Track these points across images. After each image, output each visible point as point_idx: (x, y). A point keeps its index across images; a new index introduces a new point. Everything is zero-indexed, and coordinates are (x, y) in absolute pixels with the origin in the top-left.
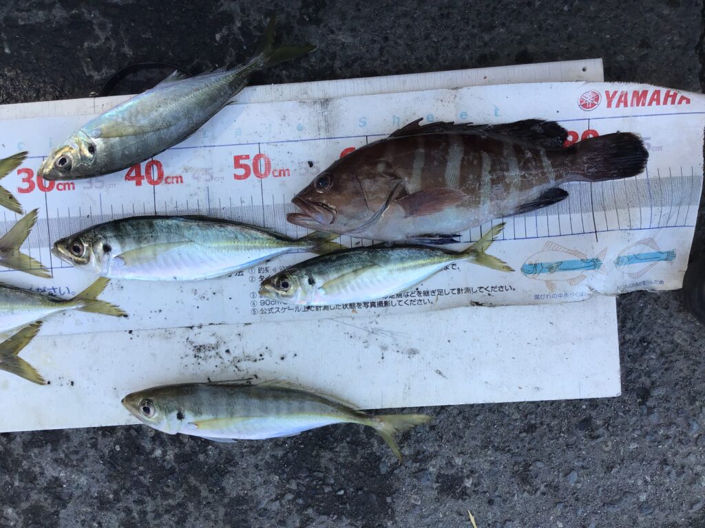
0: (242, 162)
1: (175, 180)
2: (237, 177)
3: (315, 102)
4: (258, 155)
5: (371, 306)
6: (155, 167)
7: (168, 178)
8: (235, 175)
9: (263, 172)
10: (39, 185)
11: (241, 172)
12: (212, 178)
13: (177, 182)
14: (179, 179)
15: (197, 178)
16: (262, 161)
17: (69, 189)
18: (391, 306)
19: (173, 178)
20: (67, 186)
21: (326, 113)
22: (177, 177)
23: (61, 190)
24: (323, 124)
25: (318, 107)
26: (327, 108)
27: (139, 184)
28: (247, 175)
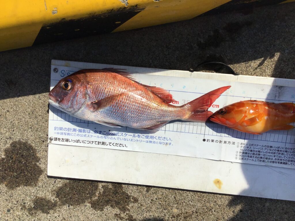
1: (216, 106)
5: (280, 164)
13: (217, 107)
14: (218, 106)
17: (177, 103)
18: (288, 165)
19: (215, 105)
21: (280, 91)
22: (217, 105)
23: (174, 104)
24: (277, 95)
25: (277, 88)
26: (281, 89)
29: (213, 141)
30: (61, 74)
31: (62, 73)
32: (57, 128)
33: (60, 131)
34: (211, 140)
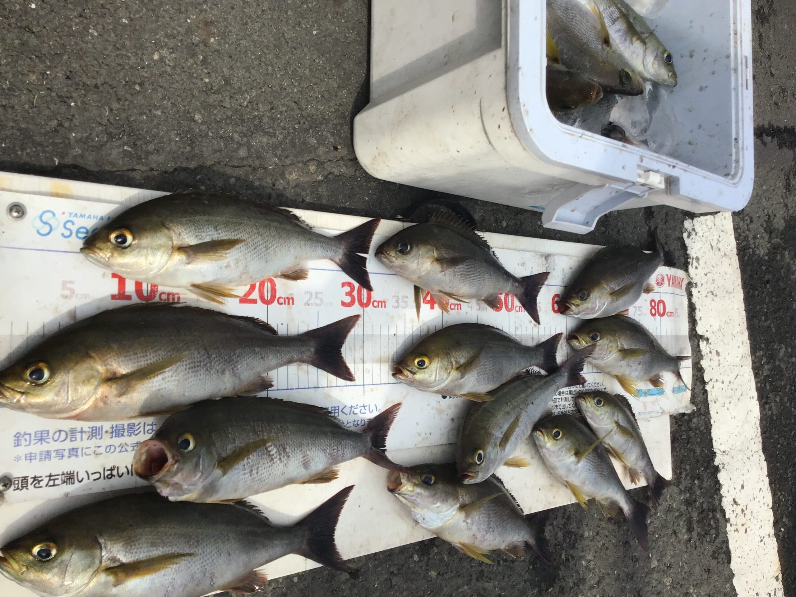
1: (457, 306)
3: (542, 256)
10: (358, 300)
13: (458, 309)
14: (460, 307)
15: (471, 307)
17: (382, 306)
20: (380, 304)
23: (376, 307)
25: (543, 259)
26: (548, 261)
27: (432, 308)
30: (39, 224)
32: (27, 437)
33: (37, 448)
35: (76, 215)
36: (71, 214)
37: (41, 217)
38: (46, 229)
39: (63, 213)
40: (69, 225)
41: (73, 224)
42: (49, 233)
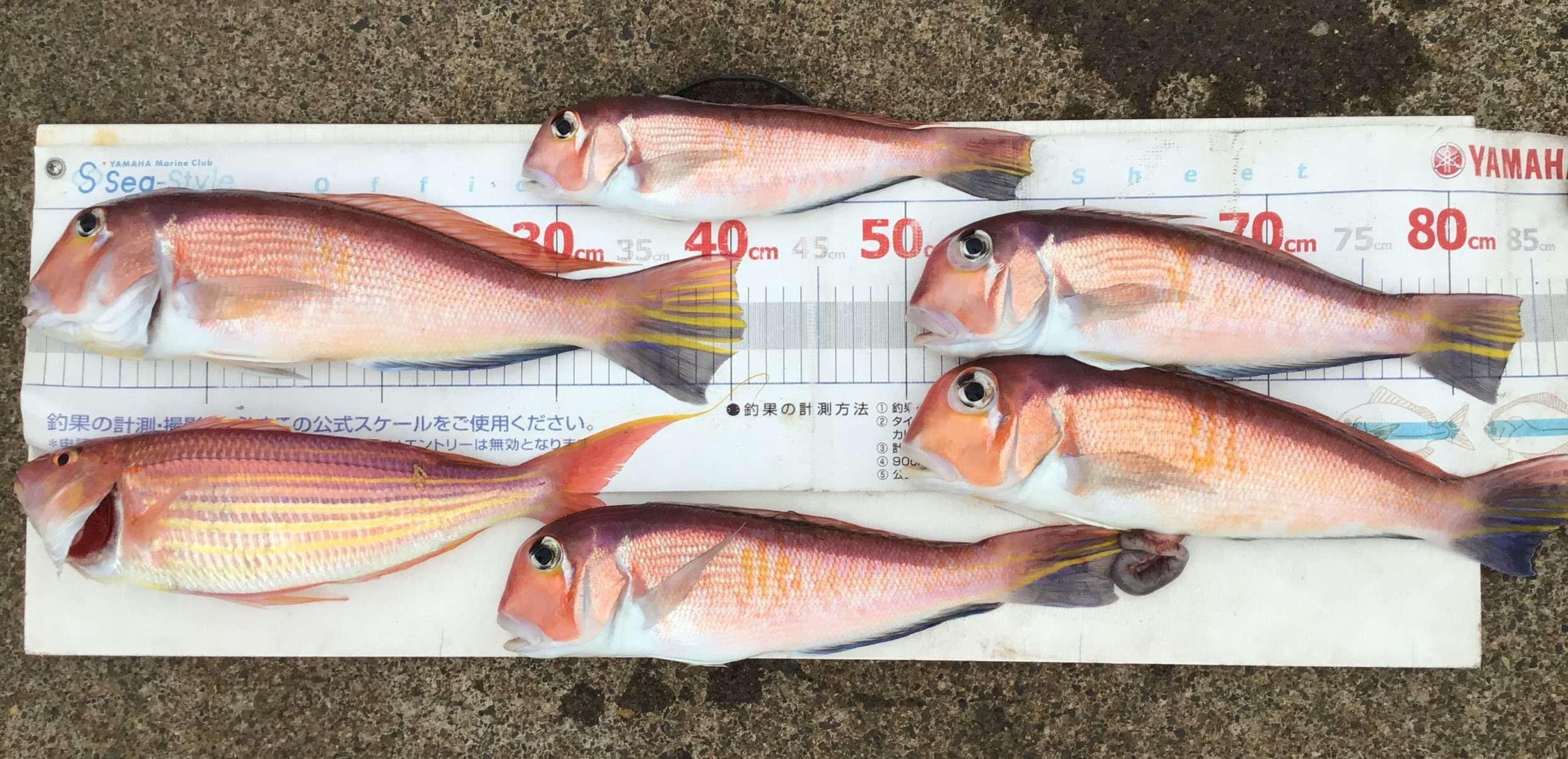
0: (876, 230)
1: (766, 252)
2: (866, 254)
4: (902, 221)
6: (734, 230)
7: (755, 248)
8: (863, 251)
9: (909, 248)
11: (874, 246)
12: (825, 253)
13: (769, 257)
14: (773, 253)
16: (909, 228)
19: (762, 250)
22: (769, 250)
28: (882, 252)
29: (770, 409)
30: (80, 180)
31: (82, 175)
32: (63, 421)
33: (74, 434)
34: (762, 407)
35: (118, 164)
36: (112, 163)
37: (81, 171)
38: (89, 184)
39: (104, 163)
40: (113, 177)
41: (118, 174)
42: (91, 190)
